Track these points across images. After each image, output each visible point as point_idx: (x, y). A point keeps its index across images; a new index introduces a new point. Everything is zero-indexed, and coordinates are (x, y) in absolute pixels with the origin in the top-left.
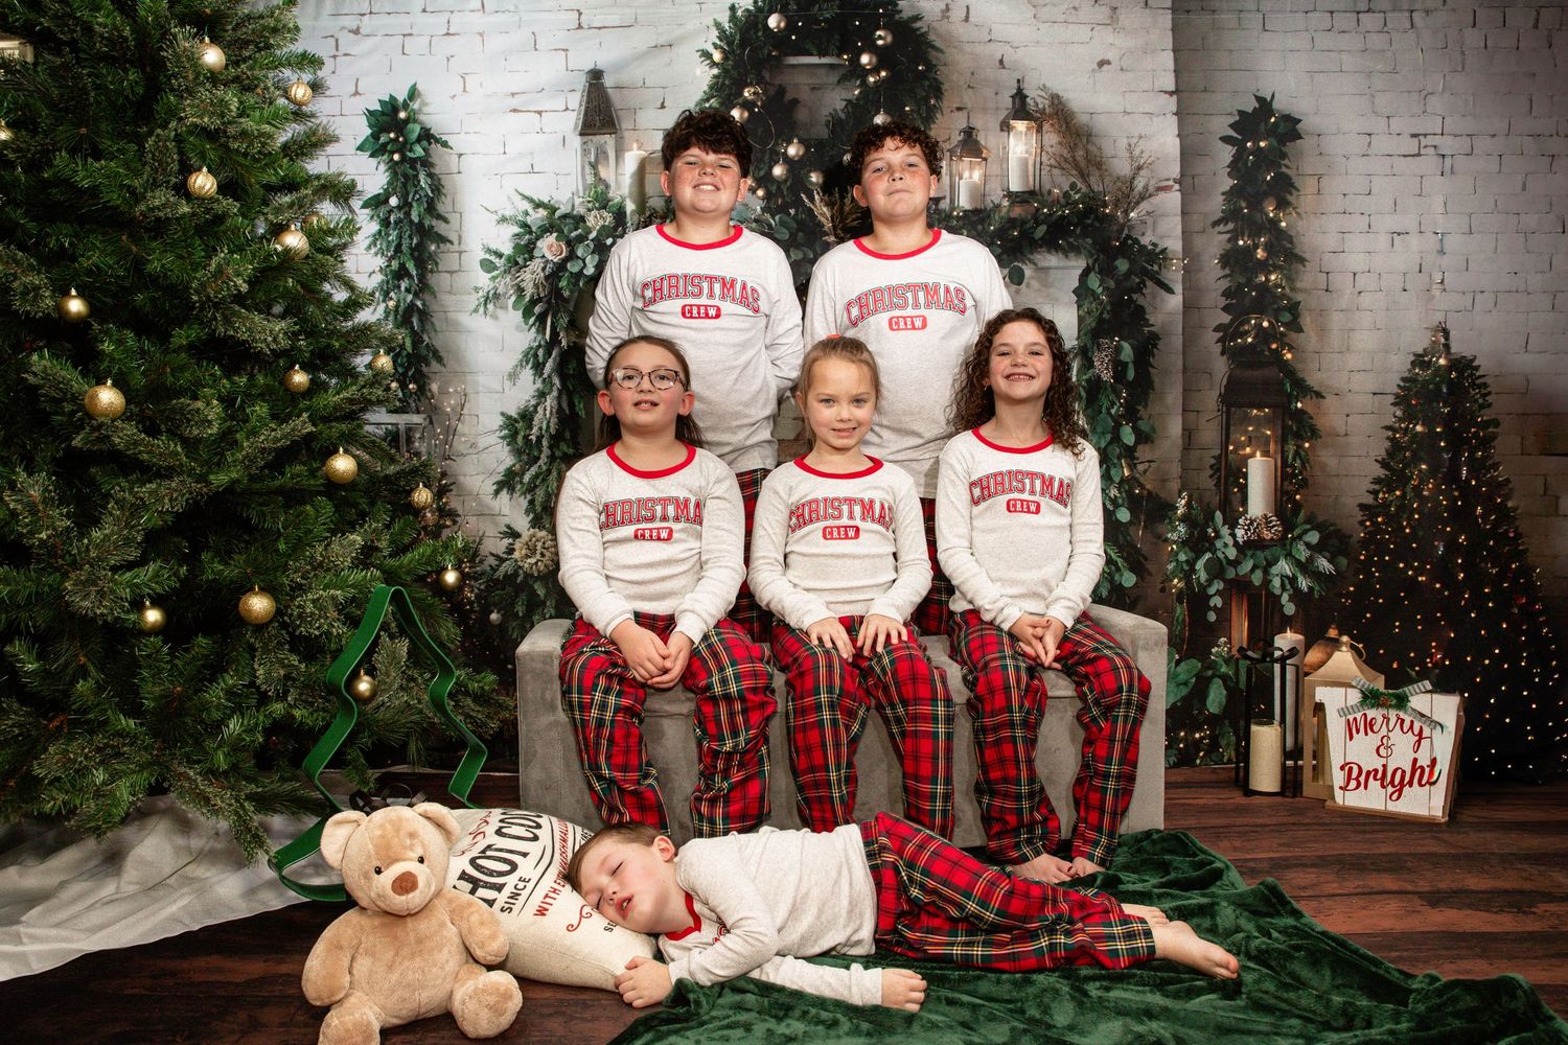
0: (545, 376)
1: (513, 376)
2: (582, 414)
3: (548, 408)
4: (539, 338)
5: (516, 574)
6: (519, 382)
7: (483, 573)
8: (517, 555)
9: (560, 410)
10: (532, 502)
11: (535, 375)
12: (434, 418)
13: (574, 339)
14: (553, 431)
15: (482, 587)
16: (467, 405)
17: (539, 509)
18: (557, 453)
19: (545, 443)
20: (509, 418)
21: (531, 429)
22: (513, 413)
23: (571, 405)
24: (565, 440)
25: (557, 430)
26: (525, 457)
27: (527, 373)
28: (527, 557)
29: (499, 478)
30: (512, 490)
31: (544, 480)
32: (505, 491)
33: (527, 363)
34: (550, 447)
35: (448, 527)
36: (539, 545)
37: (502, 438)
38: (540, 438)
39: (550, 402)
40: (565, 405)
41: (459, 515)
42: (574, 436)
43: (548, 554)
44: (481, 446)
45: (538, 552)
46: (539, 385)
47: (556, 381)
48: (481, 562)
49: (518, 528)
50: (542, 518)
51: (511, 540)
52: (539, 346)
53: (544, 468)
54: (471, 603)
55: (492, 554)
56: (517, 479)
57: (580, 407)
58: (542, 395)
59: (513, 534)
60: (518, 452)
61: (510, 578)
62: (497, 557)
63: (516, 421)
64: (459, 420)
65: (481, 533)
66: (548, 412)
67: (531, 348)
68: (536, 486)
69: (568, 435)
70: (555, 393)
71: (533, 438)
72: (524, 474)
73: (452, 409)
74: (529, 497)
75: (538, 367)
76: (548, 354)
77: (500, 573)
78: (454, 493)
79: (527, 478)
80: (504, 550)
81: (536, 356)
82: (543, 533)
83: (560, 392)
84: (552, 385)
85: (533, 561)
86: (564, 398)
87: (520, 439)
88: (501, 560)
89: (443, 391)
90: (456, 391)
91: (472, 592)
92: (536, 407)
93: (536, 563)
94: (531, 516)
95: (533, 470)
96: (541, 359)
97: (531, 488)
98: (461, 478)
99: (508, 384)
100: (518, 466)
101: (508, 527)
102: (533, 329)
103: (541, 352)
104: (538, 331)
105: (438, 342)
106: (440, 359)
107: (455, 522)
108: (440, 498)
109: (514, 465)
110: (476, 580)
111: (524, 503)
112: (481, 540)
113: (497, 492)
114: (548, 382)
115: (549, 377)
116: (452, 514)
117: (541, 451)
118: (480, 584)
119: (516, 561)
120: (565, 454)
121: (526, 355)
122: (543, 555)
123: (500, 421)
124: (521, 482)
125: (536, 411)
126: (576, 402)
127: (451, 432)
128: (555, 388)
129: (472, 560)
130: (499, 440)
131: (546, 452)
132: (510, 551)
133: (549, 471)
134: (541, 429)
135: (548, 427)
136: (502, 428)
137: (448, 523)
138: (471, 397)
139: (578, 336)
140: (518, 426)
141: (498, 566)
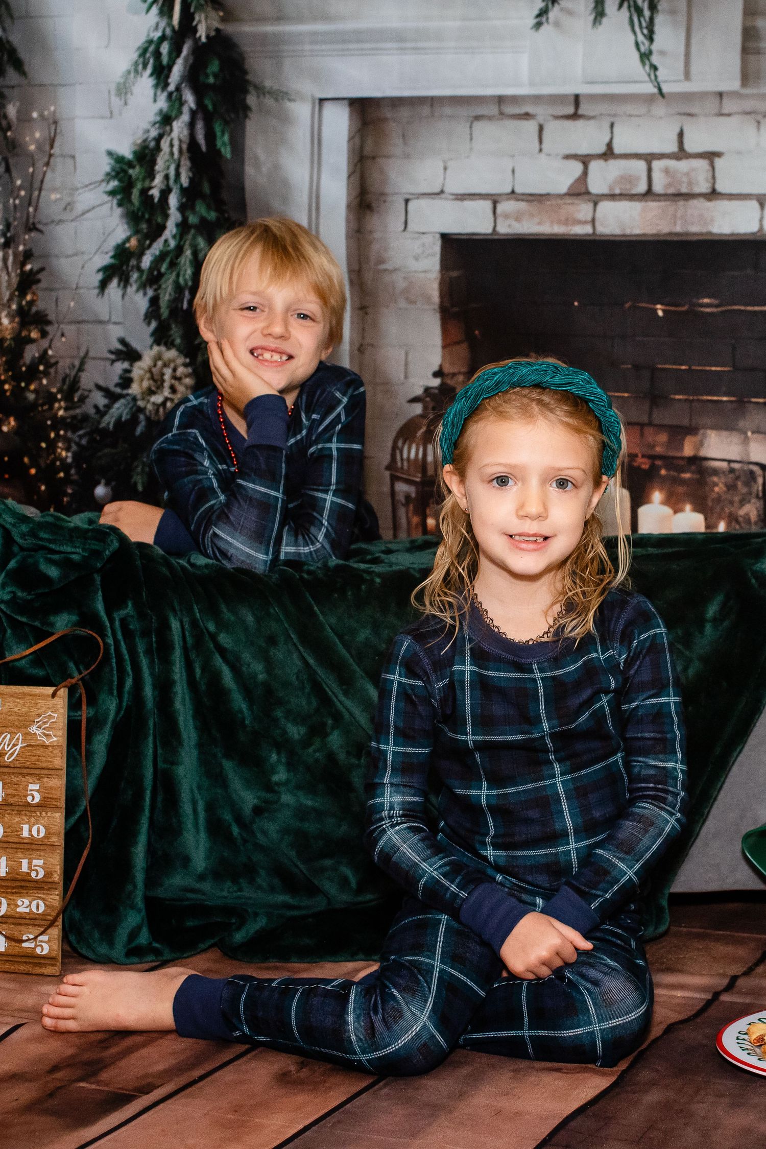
0: (171, 88)
1: (123, 90)
2: (227, 152)
3: (176, 143)
4: (163, 24)
5: (134, 420)
6: (131, 100)
7: (85, 418)
8: (135, 389)
9: (193, 143)
10: (154, 301)
11: (156, 86)
12: (11, 161)
13: (216, 24)
14: (185, 180)
15: (84, 442)
16: (57, 138)
17: (165, 312)
18: (193, 219)
19: (173, 201)
20: (120, 160)
21: (152, 177)
22: (126, 151)
23: (210, 136)
24: (202, 196)
25: (191, 180)
26: (144, 226)
27: (145, 83)
28: (151, 392)
29: (106, 259)
30: (125, 281)
31: (173, 265)
32: (115, 282)
33: (145, 66)
34: (182, 208)
35: (33, 341)
36: (168, 372)
37: (112, 193)
38: (165, 193)
39: (179, 128)
40: (201, 138)
41: (49, 323)
42: (216, 187)
43: (181, 389)
44: (79, 208)
45: (167, 385)
46: (162, 103)
47: (189, 98)
48: (83, 399)
49: (135, 344)
50: (169, 329)
51: (126, 365)
52: (163, 38)
53: (172, 244)
54: (66, 467)
55: (99, 387)
56: (133, 262)
57: (223, 142)
58: (166, 120)
59: (131, 355)
60: (133, 218)
61: (124, 427)
62: (107, 392)
63: (130, 164)
64: (47, 164)
65: (82, 354)
66: (176, 150)
67: (150, 42)
68: (161, 275)
69: (206, 188)
70: (186, 117)
71: (155, 193)
72: (141, 254)
73: (40, 148)
74: (150, 293)
75: (161, 73)
76: (176, 51)
77: (108, 421)
78: (41, 285)
79: (146, 261)
80: (116, 380)
81: (157, 54)
82: (172, 354)
83: (193, 114)
84: (181, 103)
85: (158, 399)
86: (200, 126)
87: (135, 193)
88: (113, 397)
89: (24, 118)
90: (41, 116)
91: (68, 449)
92: (158, 139)
93: (164, 404)
94: (154, 325)
95: (157, 247)
96: (165, 59)
97: (153, 279)
98: (54, 262)
99: (116, 102)
100: (134, 242)
101: (122, 341)
102: (155, 10)
103: (165, 48)
104: (162, 13)
105: (15, 38)
106: (18, 65)
107: (44, 334)
108: (23, 294)
109: (128, 240)
110: (75, 429)
111: (141, 302)
112: (82, 363)
113: (103, 285)
114: (176, 100)
115: (178, 89)
116: (41, 321)
117: (166, 216)
118: (80, 437)
119: (135, 399)
120: (203, 220)
121: (143, 52)
122: (173, 390)
123: (106, 165)
124: (139, 268)
125: (158, 148)
126: (218, 128)
127: (35, 185)
128: (185, 109)
129: (68, 397)
130: (107, 198)
131: (174, 216)
132: (126, 381)
133: (179, 250)
134: (167, 177)
135: (178, 175)
136: (109, 177)
137: (34, 335)
138: (63, 126)
139: (223, 20)
140: (134, 172)
141: (108, 407)
